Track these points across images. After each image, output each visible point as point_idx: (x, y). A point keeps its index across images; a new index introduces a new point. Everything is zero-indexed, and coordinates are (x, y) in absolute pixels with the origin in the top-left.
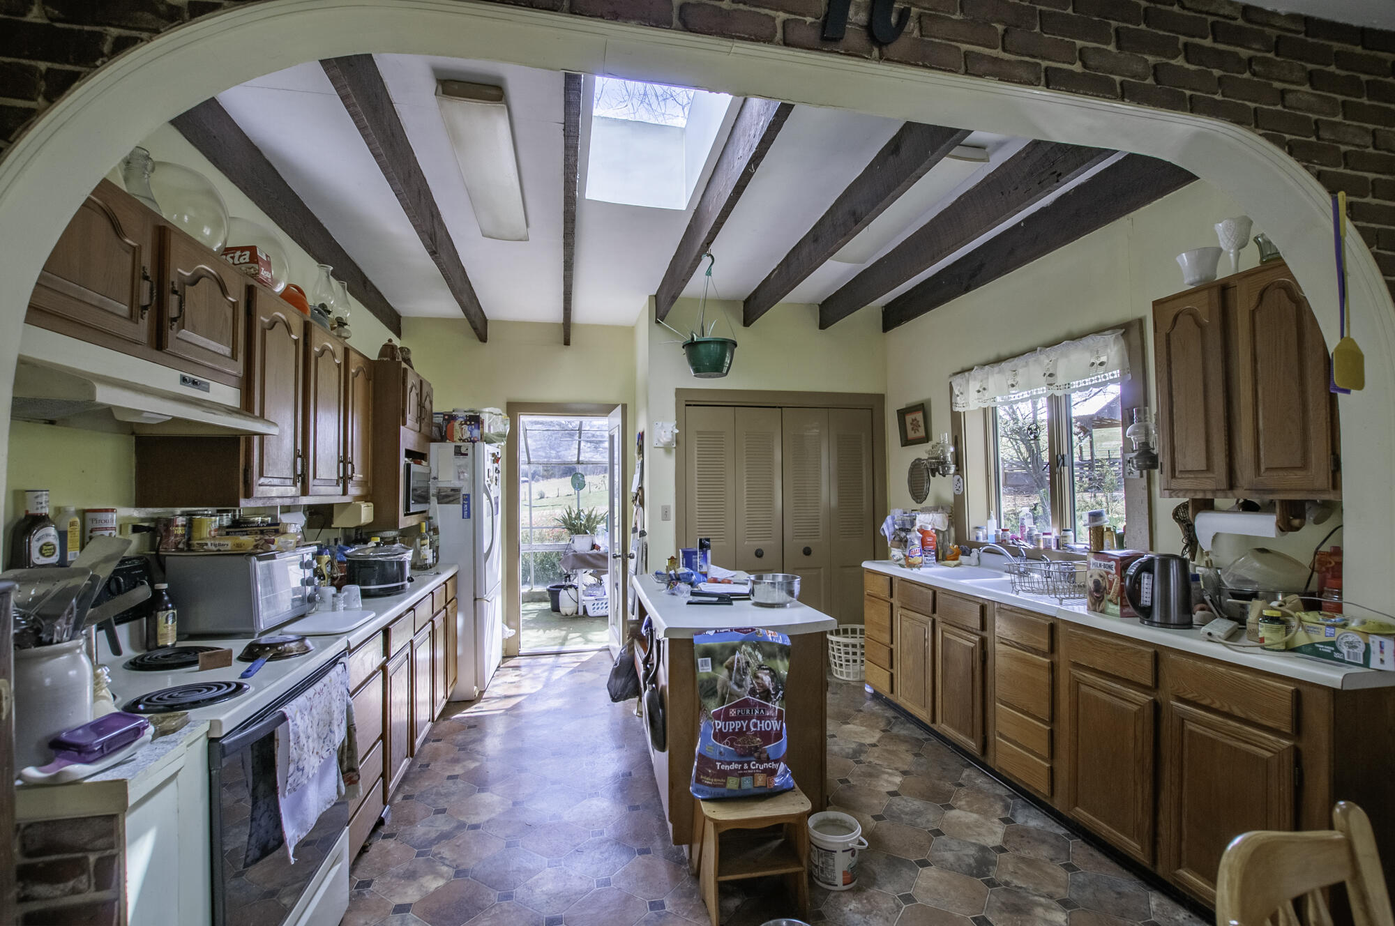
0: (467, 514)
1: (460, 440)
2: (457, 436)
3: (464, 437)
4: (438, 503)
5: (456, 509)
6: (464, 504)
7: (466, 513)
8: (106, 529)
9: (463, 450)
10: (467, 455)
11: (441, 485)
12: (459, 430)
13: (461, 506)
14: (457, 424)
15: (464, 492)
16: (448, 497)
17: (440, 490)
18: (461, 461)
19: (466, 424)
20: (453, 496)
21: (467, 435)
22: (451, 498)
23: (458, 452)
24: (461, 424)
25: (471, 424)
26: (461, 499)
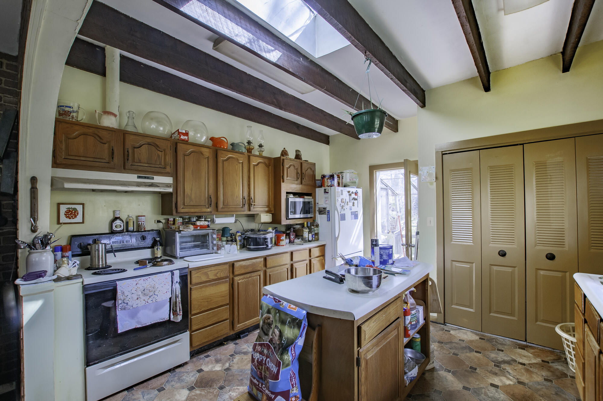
0: (329, 220)
1: (327, 186)
2: (326, 184)
3: (329, 185)
4: (319, 214)
5: (325, 217)
6: (327, 215)
7: (328, 218)
8: (140, 221)
9: (327, 191)
10: (328, 193)
11: (320, 206)
12: (327, 182)
13: (326, 216)
14: (326, 179)
15: (327, 209)
16: (322, 211)
17: (319, 208)
18: (327, 195)
19: (329, 179)
20: (324, 211)
21: (330, 184)
22: (323, 212)
23: (326, 192)
24: (328, 179)
25: (331, 179)
26: (327, 212)
